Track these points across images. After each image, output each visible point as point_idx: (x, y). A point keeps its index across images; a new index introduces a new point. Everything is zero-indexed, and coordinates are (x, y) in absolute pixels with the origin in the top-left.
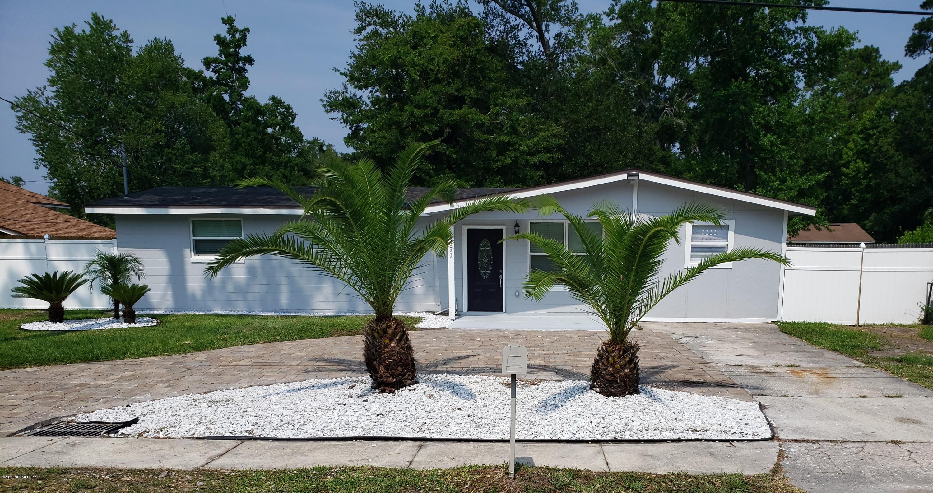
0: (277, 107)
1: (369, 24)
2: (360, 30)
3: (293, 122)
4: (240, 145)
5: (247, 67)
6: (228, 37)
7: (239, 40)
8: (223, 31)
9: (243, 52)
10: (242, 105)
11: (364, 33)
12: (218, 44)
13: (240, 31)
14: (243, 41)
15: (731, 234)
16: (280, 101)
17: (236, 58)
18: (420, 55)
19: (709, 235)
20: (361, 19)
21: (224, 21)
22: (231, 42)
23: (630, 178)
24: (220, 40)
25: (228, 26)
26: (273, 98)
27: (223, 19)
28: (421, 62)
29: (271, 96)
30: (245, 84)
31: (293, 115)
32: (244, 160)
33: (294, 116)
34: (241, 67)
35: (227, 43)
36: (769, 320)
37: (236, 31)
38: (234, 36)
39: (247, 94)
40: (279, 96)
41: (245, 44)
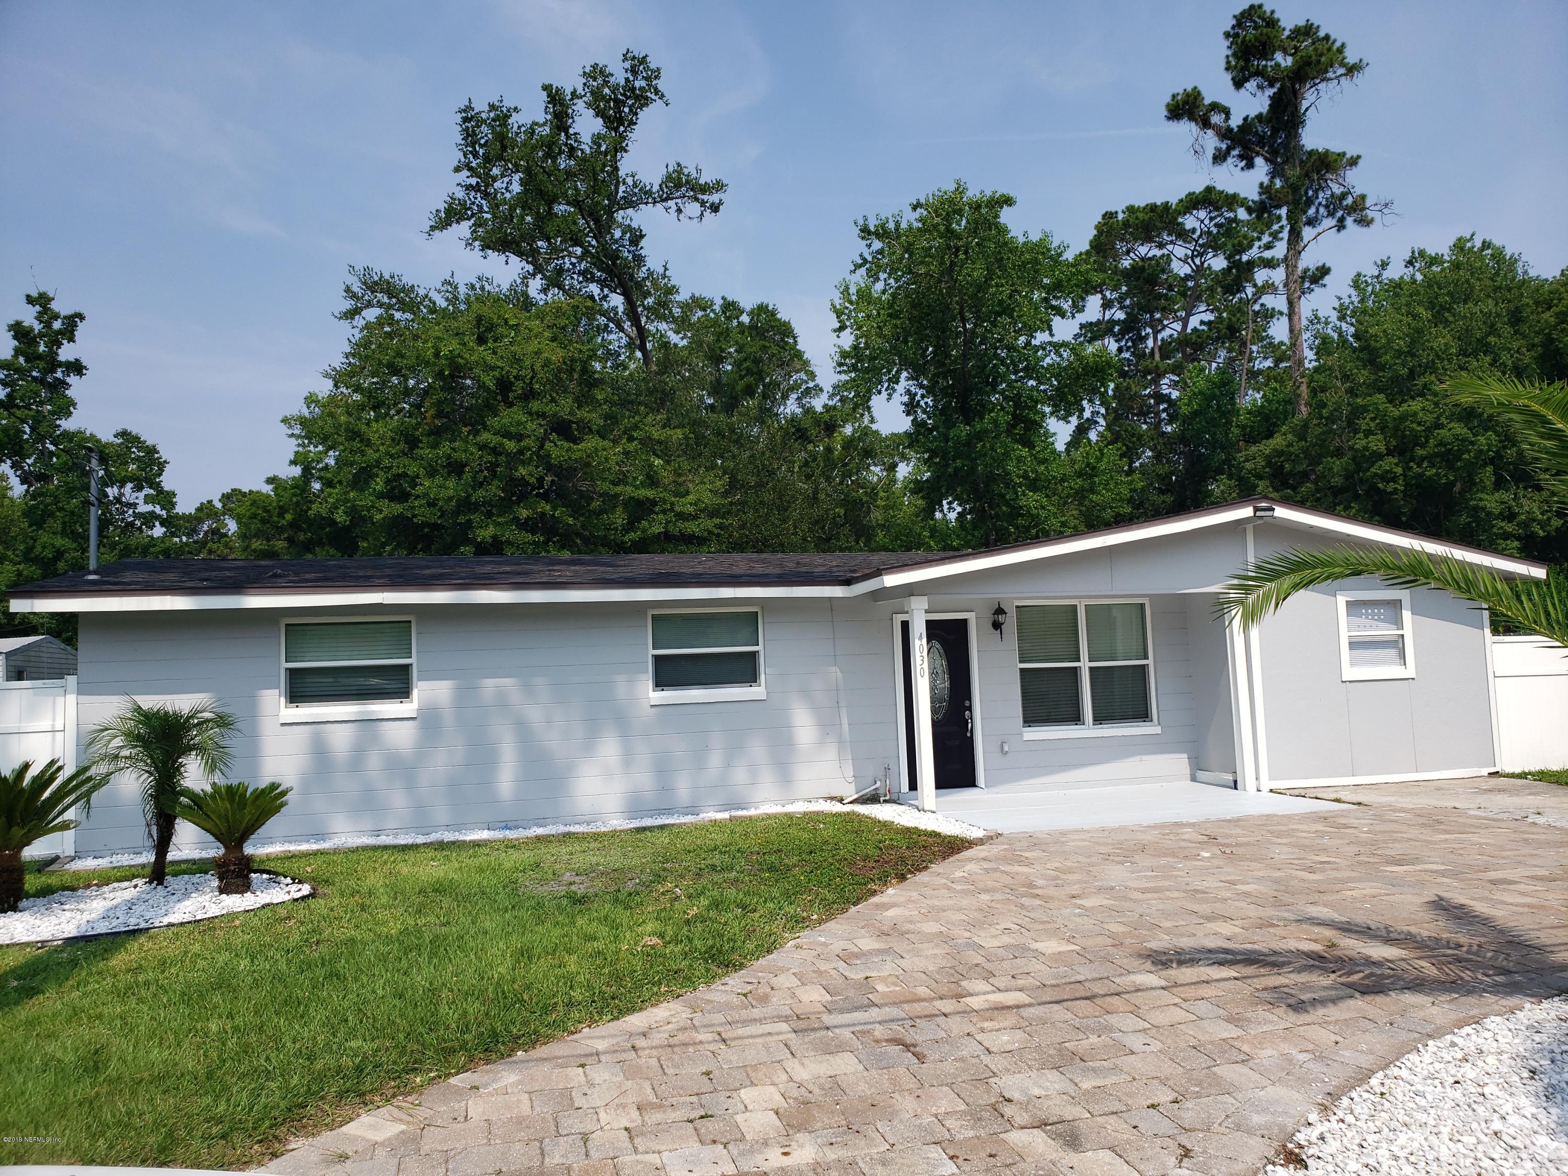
0: (129, 448)
1: (369, 305)
2: (350, 315)
3: (160, 475)
4: (52, 515)
5: (72, 379)
6: (37, 327)
7: (60, 332)
8: (29, 317)
9: (66, 353)
10: (55, 445)
11: (359, 321)
12: (15, 337)
13: (65, 317)
14: (69, 332)
15: (1407, 615)
16: (137, 439)
17: (53, 363)
18: (495, 353)
19: (1373, 619)
20: (354, 296)
21: (30, 300)
22: (41, 335)
23: (1259, 514)
24: (19, 331)
25: (38, 308)
26: (124, 434)
27: (28, 296)
28: (499, 364)
29: (120, 430)
30: (66, 408)
31: (160, 463)
32: (59, 542)
33: (162, 466)
34: (59, 379)
35: (35, 337)
36: (1485, 772)
37: (56, 317)
38: (48, 325)
39: (67, 424)
40: (134, 430)
41: (71, 339)
